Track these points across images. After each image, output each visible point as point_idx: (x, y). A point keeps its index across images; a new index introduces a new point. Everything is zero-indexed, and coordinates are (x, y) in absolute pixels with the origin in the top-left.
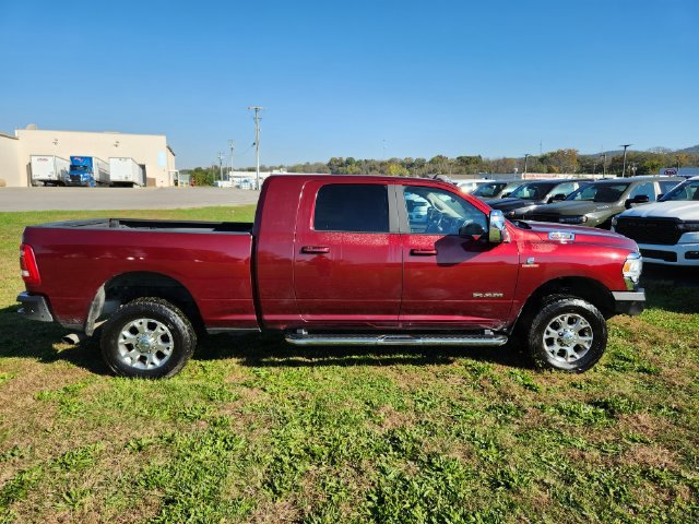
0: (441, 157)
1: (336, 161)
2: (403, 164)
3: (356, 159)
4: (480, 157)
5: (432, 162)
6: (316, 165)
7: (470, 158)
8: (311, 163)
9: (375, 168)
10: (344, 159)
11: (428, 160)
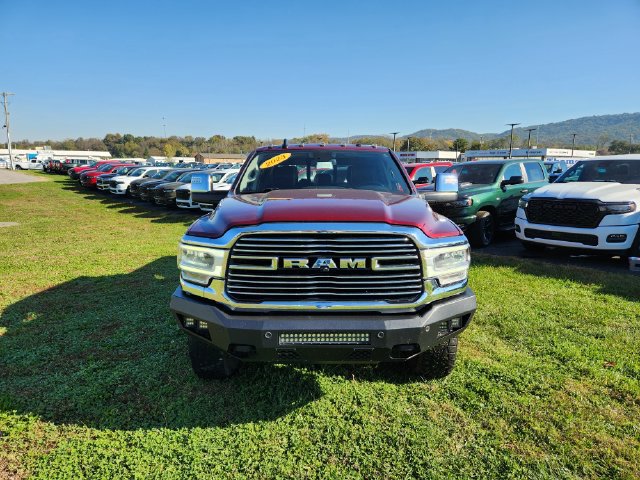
0: (218, 136)
1: (113, 137)
2: (182, 142)
3: (135, 136)
4: (253, 138)
5: (210, 141)
6: (91, 140)
7: (245, 139)
8: (84, 138)
9: (155, 146)
10: (122, 136)
11: (207, 140)
